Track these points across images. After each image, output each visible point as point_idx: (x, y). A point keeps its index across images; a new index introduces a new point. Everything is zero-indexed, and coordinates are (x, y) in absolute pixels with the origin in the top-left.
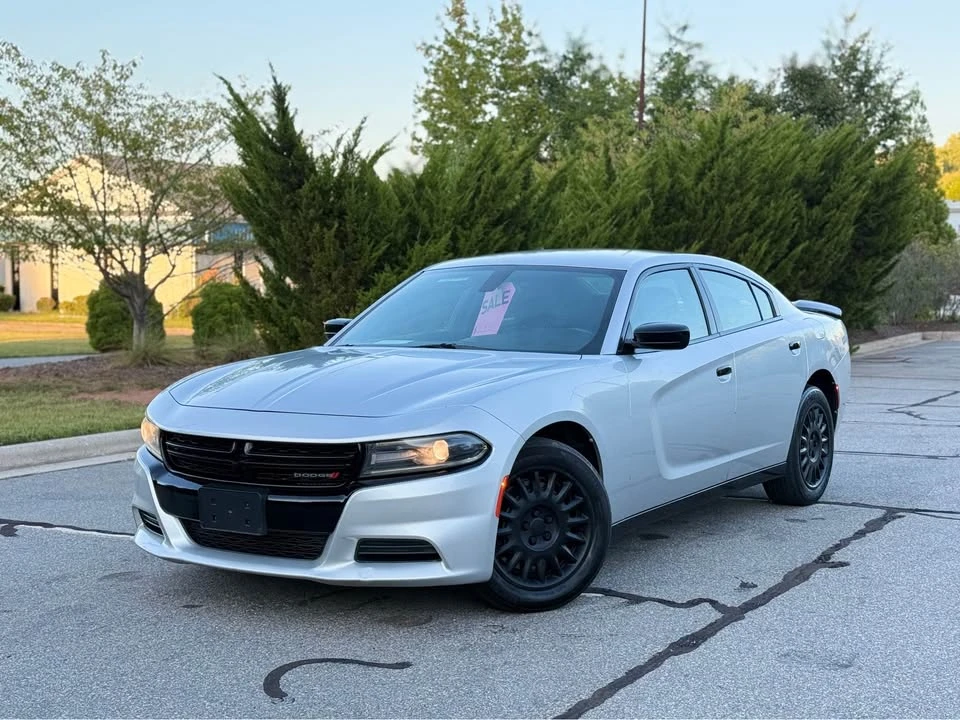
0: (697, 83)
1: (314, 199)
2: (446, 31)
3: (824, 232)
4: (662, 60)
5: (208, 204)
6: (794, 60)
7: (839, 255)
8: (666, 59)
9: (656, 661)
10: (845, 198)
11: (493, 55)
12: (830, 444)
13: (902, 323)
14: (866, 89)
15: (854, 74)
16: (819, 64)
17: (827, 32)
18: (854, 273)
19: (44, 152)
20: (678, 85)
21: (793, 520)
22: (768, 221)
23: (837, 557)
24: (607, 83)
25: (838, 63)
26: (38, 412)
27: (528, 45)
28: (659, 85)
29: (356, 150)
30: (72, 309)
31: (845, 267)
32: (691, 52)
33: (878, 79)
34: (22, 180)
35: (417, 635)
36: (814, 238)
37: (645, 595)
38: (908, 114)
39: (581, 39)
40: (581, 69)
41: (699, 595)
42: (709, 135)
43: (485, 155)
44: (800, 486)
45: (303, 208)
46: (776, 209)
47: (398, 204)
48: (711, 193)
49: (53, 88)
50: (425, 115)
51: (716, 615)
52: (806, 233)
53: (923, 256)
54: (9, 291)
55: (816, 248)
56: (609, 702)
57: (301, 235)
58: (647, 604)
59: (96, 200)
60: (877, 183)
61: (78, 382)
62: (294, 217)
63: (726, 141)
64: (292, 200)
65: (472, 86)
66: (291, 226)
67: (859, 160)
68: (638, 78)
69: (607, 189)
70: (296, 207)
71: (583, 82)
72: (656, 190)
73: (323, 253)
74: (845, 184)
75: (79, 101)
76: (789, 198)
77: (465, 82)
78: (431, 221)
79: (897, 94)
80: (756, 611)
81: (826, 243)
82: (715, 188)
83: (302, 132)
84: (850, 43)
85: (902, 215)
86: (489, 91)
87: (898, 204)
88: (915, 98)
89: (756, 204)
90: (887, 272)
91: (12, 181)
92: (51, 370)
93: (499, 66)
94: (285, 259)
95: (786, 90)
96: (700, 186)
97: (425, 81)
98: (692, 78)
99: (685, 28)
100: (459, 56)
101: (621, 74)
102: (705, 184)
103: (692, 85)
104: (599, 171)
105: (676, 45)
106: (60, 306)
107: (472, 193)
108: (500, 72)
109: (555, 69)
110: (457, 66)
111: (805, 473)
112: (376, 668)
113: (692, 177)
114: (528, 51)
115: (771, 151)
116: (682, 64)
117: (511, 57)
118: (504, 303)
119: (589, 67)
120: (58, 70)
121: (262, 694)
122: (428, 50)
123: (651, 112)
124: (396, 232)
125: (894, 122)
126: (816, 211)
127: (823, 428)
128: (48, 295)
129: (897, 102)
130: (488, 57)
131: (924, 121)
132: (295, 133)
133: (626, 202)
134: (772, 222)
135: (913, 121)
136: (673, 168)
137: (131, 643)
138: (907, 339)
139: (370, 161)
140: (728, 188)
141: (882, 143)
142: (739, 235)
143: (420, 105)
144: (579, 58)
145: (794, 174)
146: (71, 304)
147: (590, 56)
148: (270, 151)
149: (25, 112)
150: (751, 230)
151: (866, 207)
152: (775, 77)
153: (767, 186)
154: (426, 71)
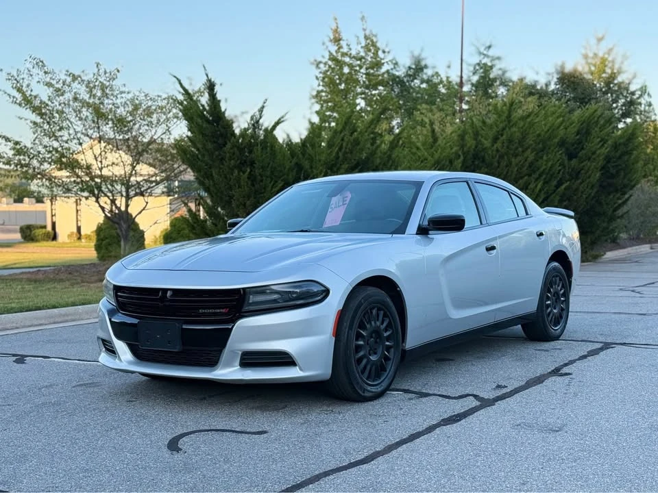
0: (498, 83)
1: (234, 154)
2: (329, 52)
3: (580, 176)
4: (475, 68)
5: (170, 162)
6: (563, 67)
7: (590, 191)
8: (477, 68)
9: (430, 429)
10: (594, 153)
11: (361, 67)
12: (567, 302)
13: (637, 238)
14: (612, 85)
15: (604, 75)
16: (580, 68)
17: (586, 49)
18: (600, 204)
19: (61, 129)
20: (485, 84)
21: (539, 350)
22: (542, 169)
23: (565, 370)
24: (439, 84)
25: (593, 68)
26: (52, 293)
27: (383, 59)
28: (473, 85)
29: (261, 121)
30: (90, 239)
31: (595, 199)
32: (494, 63)
33: (620, 79)
34: (47, 147)
35: (275, 416)
36: (573, 181)
37: (431, 392)
38: (639, 101)
39: (420, 55)
40: (420, 75)
41: (467, 392)
42: (501, 113)
43: (346, 123)
44: (545, 326)
45: (227, 159)
46: (547, 161)
47: (289, 156)
48: (503, 151)
49: (67, 87)
50: (317, 107)
51: (476, 403)
52: (567, 177)
53: (650, 194)
54: (49, 228)
55: (574, 187)
56: (394, 452)
57: (226, 178)
58: (431, 398)
59: (97, 160)
60: (616, 143)
61: (82, 277)
62: (222, 166)
63: (512, 117)
64: (220, 155)
65: (347, 88)
66: (219, 172)
67: (602, 128)
68: (458, 80)
69: (431, 148)
70: (222, 159)
71: (422, 83)
72: (465, 149)
73: (240, 189)
74: (593, 144)
75: (85, 96)
76: (556, 153)
77: (343, 85)
78: (311, 167)
79: (632, 88)
80: (504, 401)
81: (581, 183)
82: (505, 148)
83: (226, 110)
84: (601, 54)
85: (633, 164)
86: (359, 90)
87: (630, 157)
88: (644, 90)
89: (533, 158)
90: (625, 202)
91: (40, 148)
92: (66, 270)
93: (365, 74)
94: (216, 194)
95: (558, 87)
96: (495, 146)
97: (316, 86)
98: (494, 80)
99: (489, 47)
100: (338, 68)
101: (448, 78)
102: (498, 145)
103: (495, 84)
104: (426, 136)
105: (484, 58)
106: (82, 237)
107: (337, 148)
108: (366, 78)
109: (403, 75)
110: (337, 74)
111: (550, 318)
112: (243, 434)
113: (490, 140)
114: (384, 63)
115: (543, 123)
116: (488, 71)
117: (373, 68)
118: (343, 204)
119: (426, 74)
120: (69, 75)
121: (165, 449)
122: (318, 64)
123: (468, 103)
124: (288, 175)
125: (631, 107)
126: (574, 162)
127: (562, 291)
128: (75, 230)
129: (633, 93)
130: (358, 68)
131: (650, 105)
132: (221, 110)
133: (444, 156)
134: (544, 170)
135: (643, 106)
136: (476, 134)
137: (86, 421)
138: (640, 248)
139: (271, 129)
140: (514, 147)
141: (623, 120)
142: (522, 178)
143: (314, 100)
144: (418, 68)
145: (559, 138)
146: (89, 236)
147: (426, 67)
148: (205, 123)
149: (50, 103)
150: (530, 175)
151: (608, 159)
152: (550, 78)
153: (541, 146)
154: (317, 78)
